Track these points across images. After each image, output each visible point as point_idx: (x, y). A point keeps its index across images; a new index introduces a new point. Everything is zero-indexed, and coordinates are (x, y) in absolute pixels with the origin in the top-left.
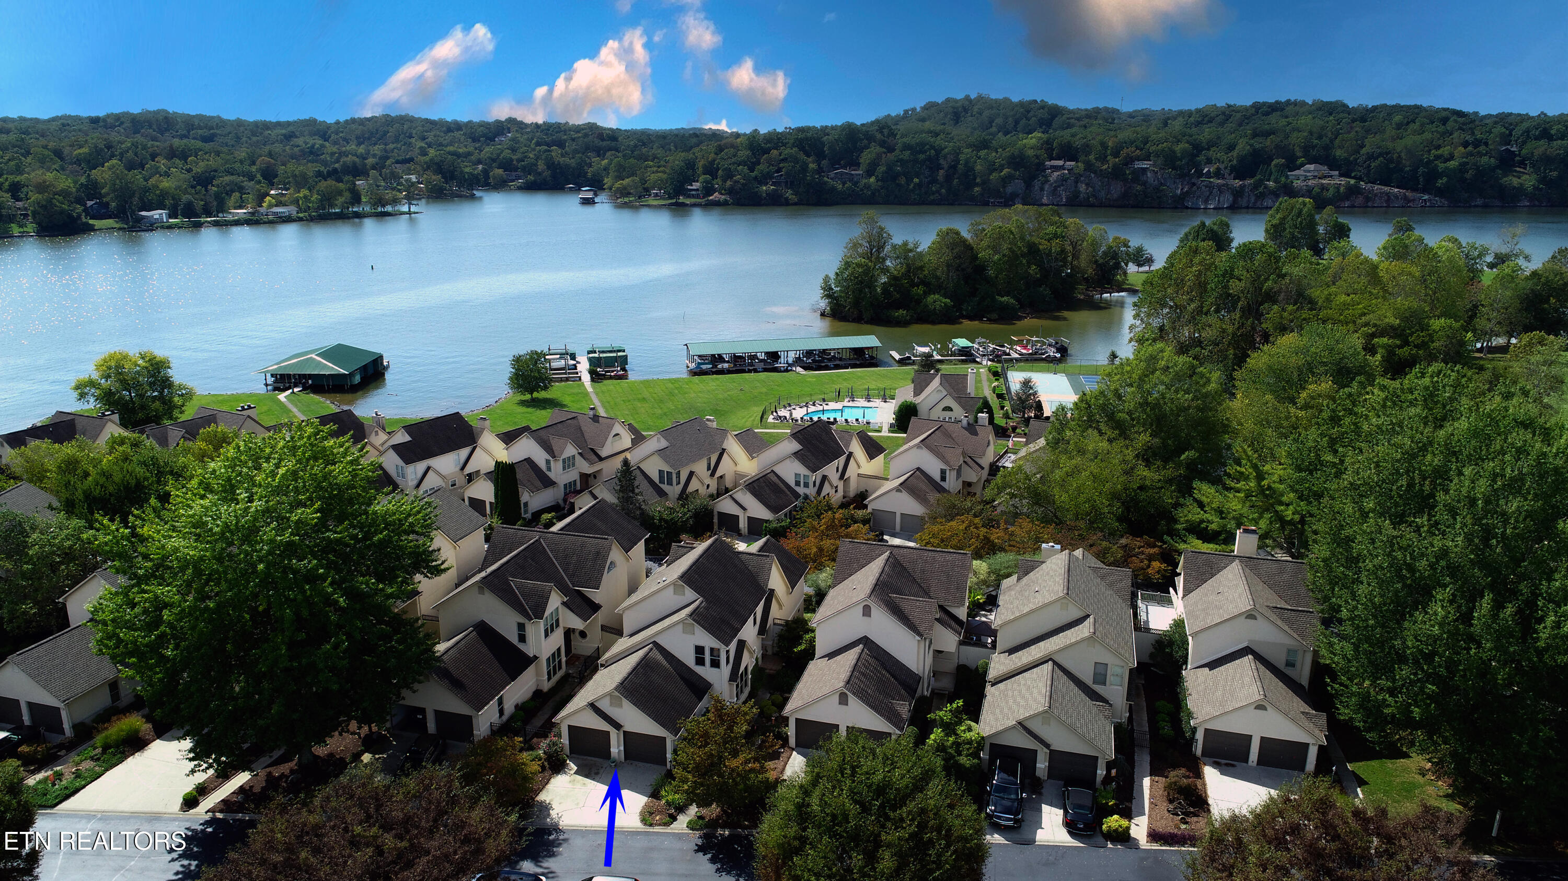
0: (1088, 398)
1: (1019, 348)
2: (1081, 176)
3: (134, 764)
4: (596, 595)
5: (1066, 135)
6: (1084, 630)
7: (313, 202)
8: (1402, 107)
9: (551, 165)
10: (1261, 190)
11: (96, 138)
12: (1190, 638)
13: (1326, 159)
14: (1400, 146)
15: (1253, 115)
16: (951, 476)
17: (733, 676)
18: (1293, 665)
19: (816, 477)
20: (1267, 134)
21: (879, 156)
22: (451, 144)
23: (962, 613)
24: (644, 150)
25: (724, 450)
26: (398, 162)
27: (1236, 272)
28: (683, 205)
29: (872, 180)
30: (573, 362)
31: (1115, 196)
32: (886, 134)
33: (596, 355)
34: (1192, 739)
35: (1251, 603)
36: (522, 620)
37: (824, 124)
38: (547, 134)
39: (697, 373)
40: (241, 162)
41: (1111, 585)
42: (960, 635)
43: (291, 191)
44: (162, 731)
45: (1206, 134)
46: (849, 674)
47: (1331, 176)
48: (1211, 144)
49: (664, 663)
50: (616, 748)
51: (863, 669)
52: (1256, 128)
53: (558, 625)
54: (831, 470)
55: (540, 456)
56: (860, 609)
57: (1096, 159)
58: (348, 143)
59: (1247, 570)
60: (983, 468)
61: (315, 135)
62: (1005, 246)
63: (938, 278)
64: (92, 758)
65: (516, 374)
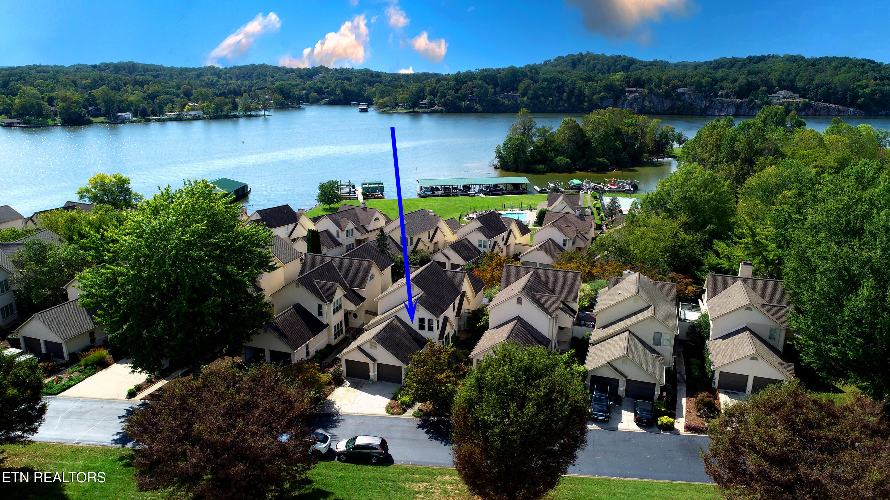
0: (651, 196)
1: (609, 185)
2: (646, 96)
3: (102, 375)
4: (363, 292)
5: (638, 74)
6: (649, 313)
7: (211, 109)
8: (837, 58)
9: (344, 91)
10: (752, 105)
11: (96, 74)
12: (711, 322)
13: (792, 87)
14: (836, 80)
15: (748, 63)
16: (569, 243)
17: (441, 337)
18: (774, 339)
19: (490, 242)
20: (756, 73)
21: (529, 85)
22: (288, 79)
23: (576, 306)
24: (396, 83)
25: (438, 227)
26: (259, 89)
27: (738, 138)
28: (417, 112)
29: (525, 98)
30: (353, 190)
31: (666, 108)
32: (533, 73)
33: (367, 186)
34: (713, 378)
35: (749, 300)
36: (320, 302)
37: (498, 67)
38: (341, 74)
39: (423, 196)
40: (173, 88)
41: (664, 292)
42: (574, 317)
43: (200, 102)
44: (117, 359)
45: (720, 73)
46: (508, 334)
47: (794, 97)
48: (723, 79)
49: (401, 327)
50: (373, 373)
51: (517, 333)
52: (750, 70)
53: (341, 308)
54: (500, 239)
55: (333, 229)
56: (515, 300)
57: (655, 87)
58: (231, 79)
59: (746, 286)
60: (588, 240)
61: (213, 75)
62: (602, 130)
63: (562, 147)
64: (79, 371)
65: (321, 193)
